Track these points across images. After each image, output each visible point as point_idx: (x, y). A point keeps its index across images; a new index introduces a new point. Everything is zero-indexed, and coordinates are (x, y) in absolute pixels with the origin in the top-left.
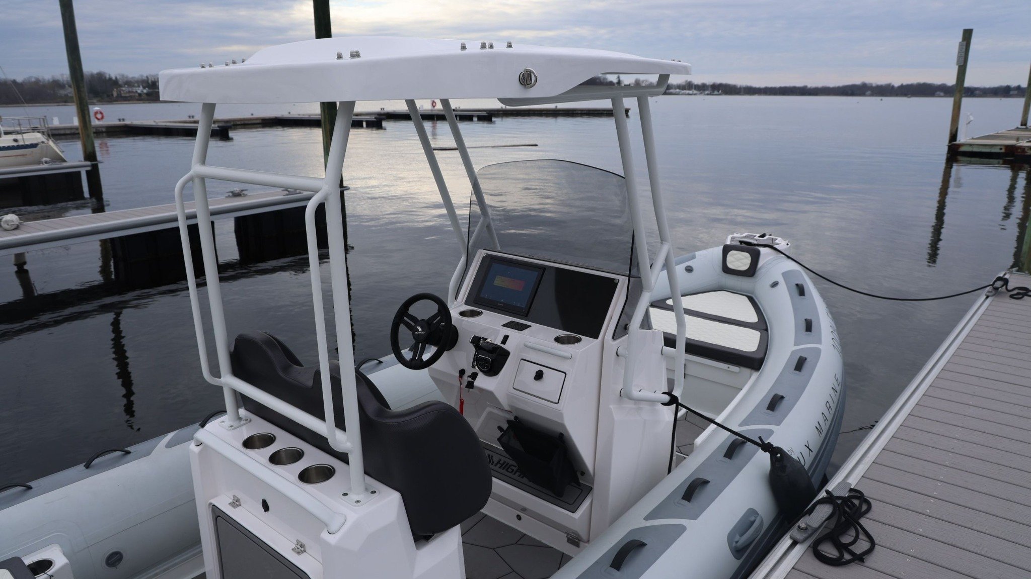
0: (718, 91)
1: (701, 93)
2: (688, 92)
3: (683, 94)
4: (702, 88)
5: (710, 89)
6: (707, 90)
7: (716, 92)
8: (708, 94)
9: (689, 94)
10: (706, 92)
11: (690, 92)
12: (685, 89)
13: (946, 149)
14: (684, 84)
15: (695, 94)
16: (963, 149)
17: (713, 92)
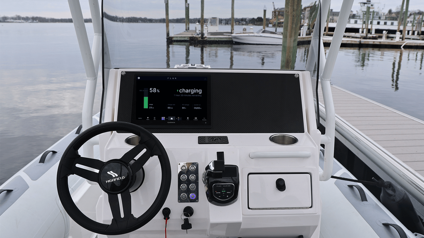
0: (36, 21)
1: (26, 22)
2: (18, 21)
3: (16, 22)
4: (26, 19)
5: (31, 19)
6: (30, 20)
7: (35, 21)
8: (30, 22)
9: (19, 22)
10: (29, 21)
11: (20, 21)
12: (16, 20)
13: (166, 40)
14: (15, 17)
15: (23, 22)
16: (174, 39)
17: (33, 21)
